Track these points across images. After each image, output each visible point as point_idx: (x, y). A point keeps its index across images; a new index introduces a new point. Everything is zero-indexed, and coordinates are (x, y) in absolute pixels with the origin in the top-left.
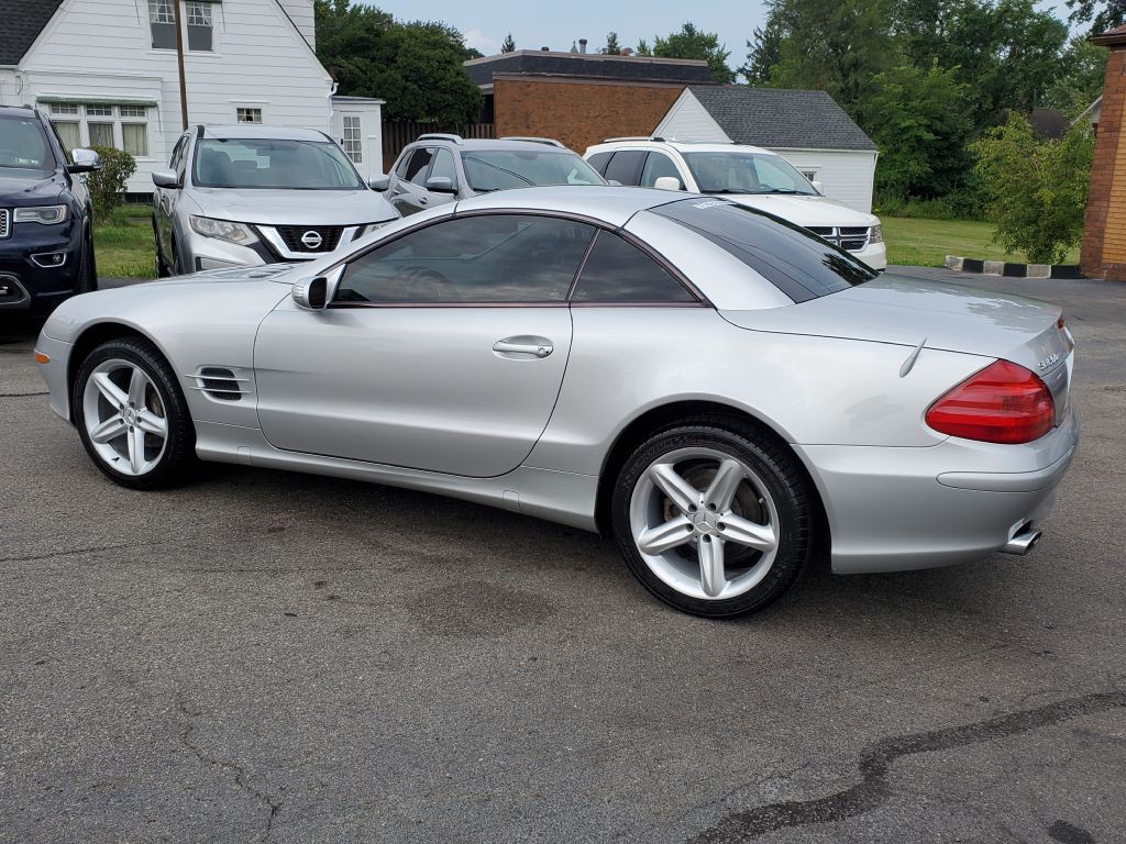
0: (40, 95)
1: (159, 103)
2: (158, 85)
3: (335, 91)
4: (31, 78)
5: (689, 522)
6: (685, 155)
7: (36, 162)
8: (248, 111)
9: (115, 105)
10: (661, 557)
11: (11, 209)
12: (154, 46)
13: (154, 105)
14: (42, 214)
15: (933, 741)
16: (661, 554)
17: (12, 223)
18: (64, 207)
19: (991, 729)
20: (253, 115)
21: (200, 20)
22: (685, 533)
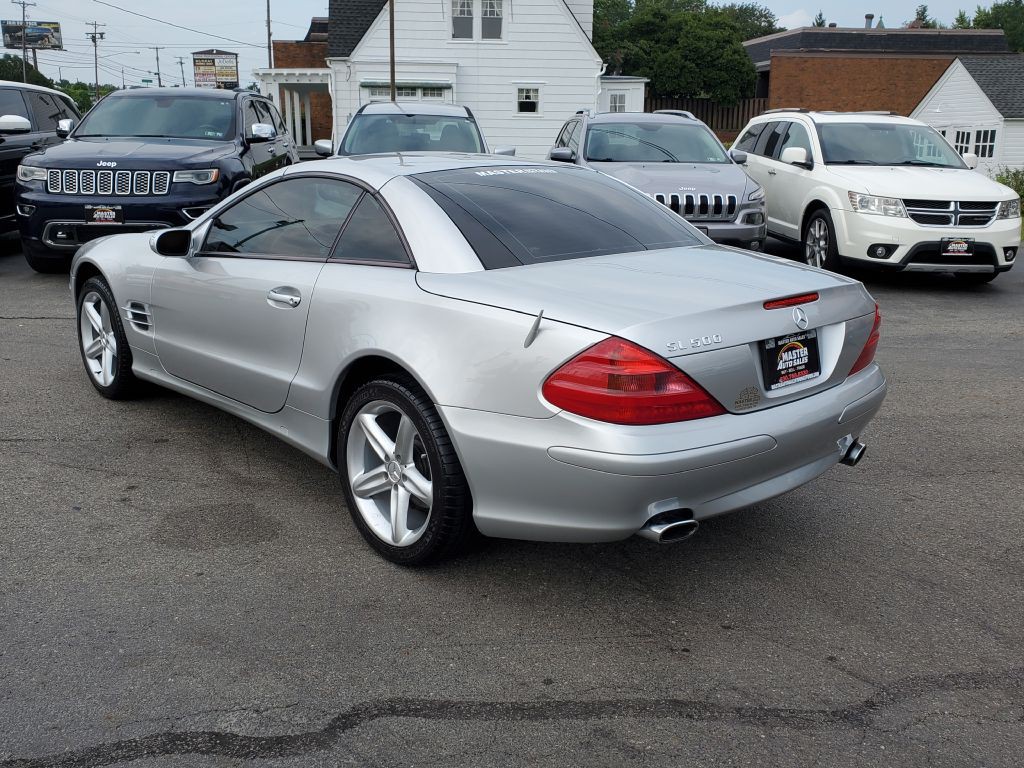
0: (363, 81)
1: (454, 86)
2: (454, 70)
3: (604, 72)
4: (358, 67)
5: (385, 470)
6: (819, 127)
7: (219, 134)
8: (528, 91)
9: (419, 87)
10: (371, 501)
11: (172, 172)
12: (454, 36)
13: (449, 87)
14: (198, 176)
15: (441, 709)
16: (371, 497)
17: (171, 182)
18: (215, 171)
19: (518, 710)
20: (531, 94)
21: (492, 13)
22: (383, 481)
